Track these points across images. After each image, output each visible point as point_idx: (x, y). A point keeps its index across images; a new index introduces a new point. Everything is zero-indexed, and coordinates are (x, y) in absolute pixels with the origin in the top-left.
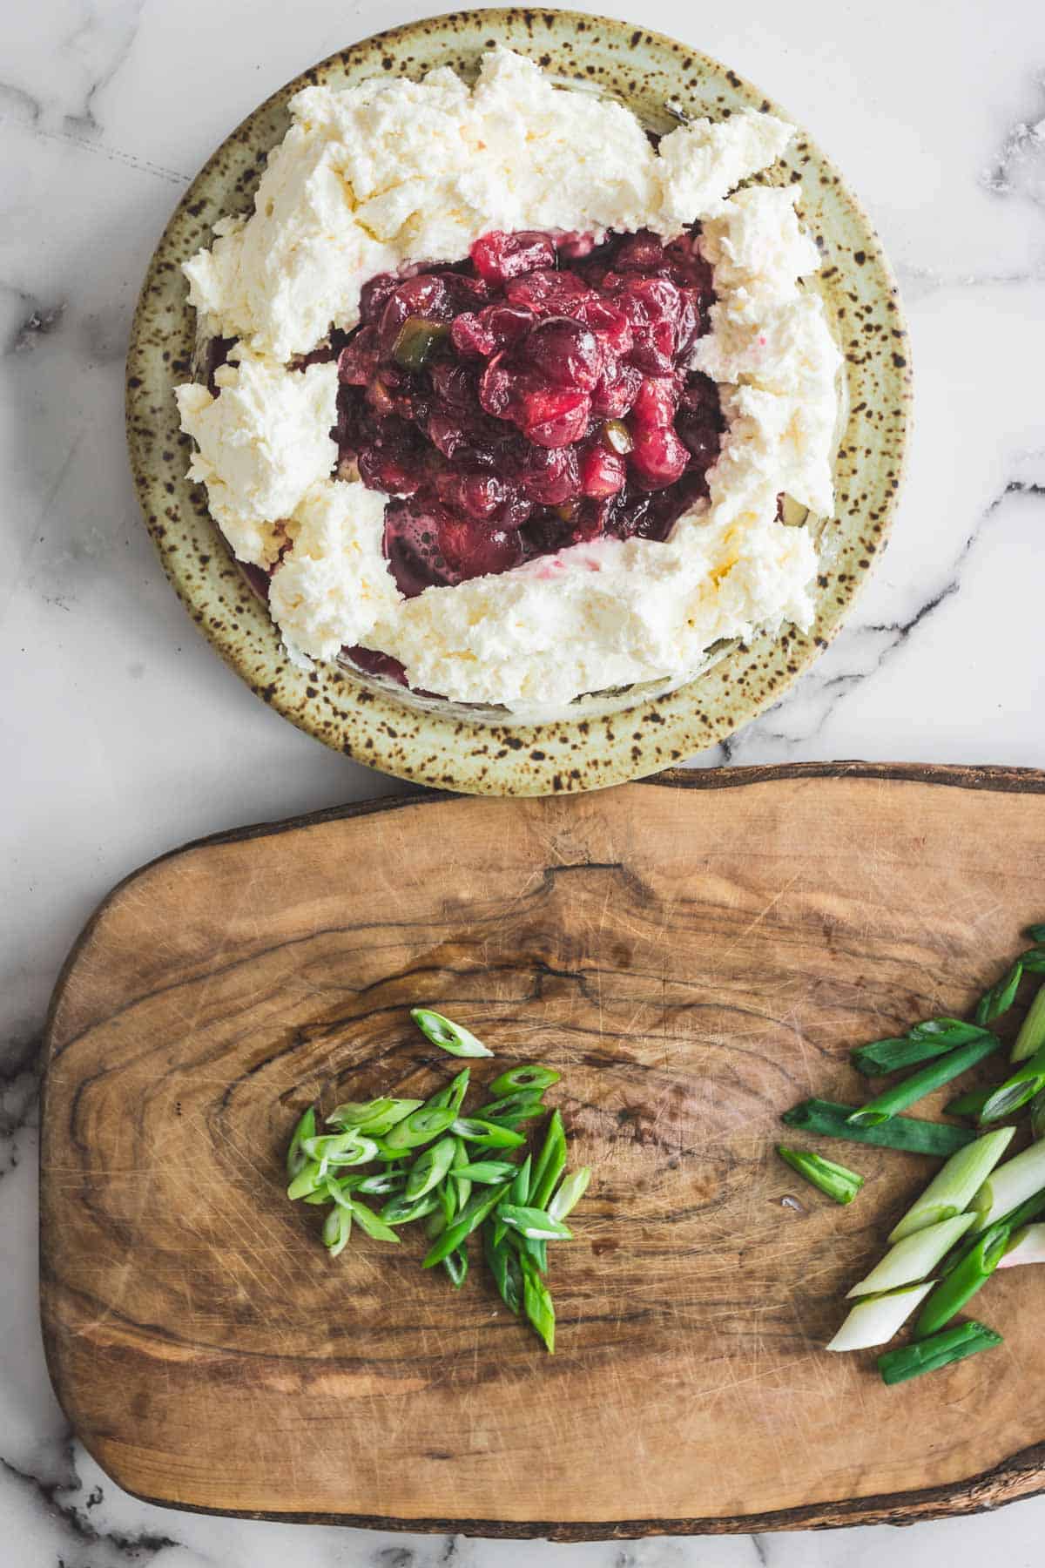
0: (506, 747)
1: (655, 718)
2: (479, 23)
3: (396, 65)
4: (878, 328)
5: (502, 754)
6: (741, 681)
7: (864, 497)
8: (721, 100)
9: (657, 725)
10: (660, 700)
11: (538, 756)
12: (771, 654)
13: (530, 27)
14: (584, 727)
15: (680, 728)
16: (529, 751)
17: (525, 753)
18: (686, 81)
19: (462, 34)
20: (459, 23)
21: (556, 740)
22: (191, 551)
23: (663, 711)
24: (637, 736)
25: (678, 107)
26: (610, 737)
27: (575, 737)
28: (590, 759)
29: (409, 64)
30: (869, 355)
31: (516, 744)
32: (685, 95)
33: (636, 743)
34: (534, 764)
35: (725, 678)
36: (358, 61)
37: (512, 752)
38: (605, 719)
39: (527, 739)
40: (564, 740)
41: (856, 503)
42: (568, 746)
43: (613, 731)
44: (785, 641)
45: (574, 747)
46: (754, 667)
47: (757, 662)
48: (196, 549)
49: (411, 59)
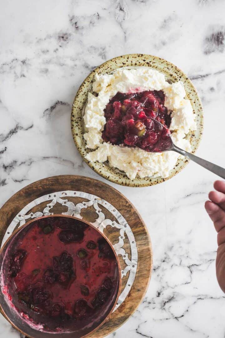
0: (149, 63)
1: (124, 64)
2: (134, 184)
3: (149, 180)
4: (76, 122)
5: (150, 62)
6: (108, 67)
7: (83, 95)
8: (96, 165)
9: (124, 62)
10: (122, 67)
11: (144, 61)
12: (103, 71)
13: (126, 183)
14: (136, 64)
15: (120, 61)
16: (146, 62)
17: (146, 61)
18: (101, 169)
19: (137, 183)
20: (138, 185)
21: (141, 63)
22: (197, 104)
23: (122, 65)
24: (127, 61)
25: (103, 165)
26: (132, 62)
27: (138, 63)
28: (136, 59)
29: (147, 180)
30: (78, 118)
31: (148, 63)
32: (102, 167)
33: (128, 60)
34: (145, 59)
35: (111, 68)
36: (155, 181)
37: (149, 62)
38: (132, 65)
39: (146, 64)
40: (139, 62)
41: (84, 94)
42: (139, 61)
43: (131, 63)
44: (100, 73)
45: (138, 61)
46: (106, 69)
47: (105, 70)
48: (196, 104)
49: (146, 180)
